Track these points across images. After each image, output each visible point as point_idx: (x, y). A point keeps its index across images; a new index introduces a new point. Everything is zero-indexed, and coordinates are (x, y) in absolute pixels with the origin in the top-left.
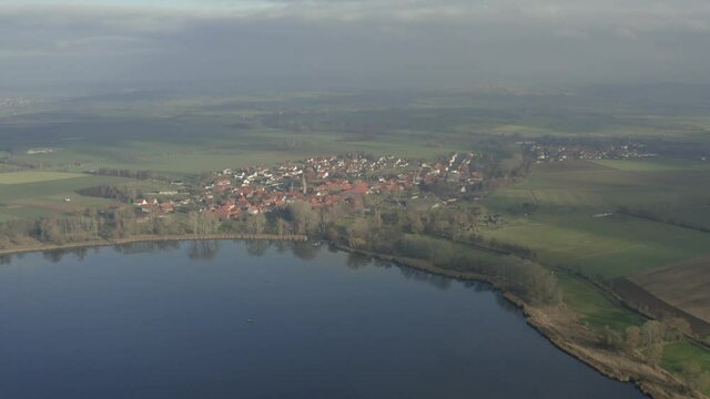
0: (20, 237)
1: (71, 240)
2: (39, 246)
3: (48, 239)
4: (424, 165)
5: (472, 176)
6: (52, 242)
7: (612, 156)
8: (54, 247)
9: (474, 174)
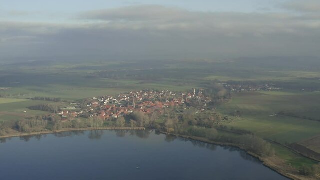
0: (11, 130)
1: (34, 131)
2: (19, 134)
3: (23, 131)
4: (183, 94)
5: (207, 99)
6: (26, 132)
7: (265, 89)
8: (26, 134)
9: (207, 98)
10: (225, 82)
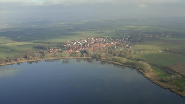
0: (22, 59)
4: (117, 39)
10: (143, 32)
